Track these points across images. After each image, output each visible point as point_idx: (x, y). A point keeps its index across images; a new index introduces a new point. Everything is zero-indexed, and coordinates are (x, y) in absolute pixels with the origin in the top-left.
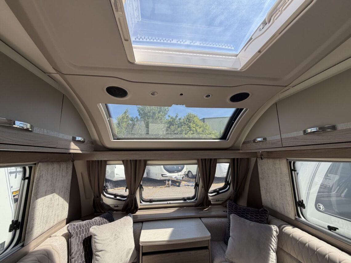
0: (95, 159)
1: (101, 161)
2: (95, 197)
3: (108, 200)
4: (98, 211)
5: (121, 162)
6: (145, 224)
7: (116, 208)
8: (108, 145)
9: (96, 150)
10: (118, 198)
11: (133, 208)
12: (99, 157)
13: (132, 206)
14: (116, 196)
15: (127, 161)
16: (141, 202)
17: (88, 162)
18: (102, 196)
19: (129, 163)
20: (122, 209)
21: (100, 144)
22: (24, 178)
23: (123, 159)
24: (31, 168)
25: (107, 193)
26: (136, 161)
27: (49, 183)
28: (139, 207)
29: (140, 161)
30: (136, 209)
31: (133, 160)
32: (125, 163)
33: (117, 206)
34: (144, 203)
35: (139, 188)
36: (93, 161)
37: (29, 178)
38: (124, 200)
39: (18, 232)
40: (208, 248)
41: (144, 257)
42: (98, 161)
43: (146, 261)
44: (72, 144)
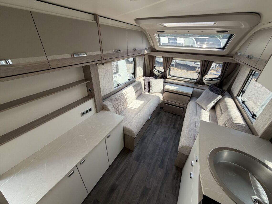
0: (152, 55)
1: (154, 56)
2: (151, 70)
3: (155, 72)
4: (152, 75)
5: (162, 57)
6: (168, 84)
7: (158, 76)
8: (157, 49)
9: (152, 51)
11: (165, 77)
12: (153, 54)
14: (159, 71)
15: (164, 57)
16: (169, 76)
17: (149, 56)
18: (153, 70)
19: (165, 58)
21: (154, 48)
24: (135, 58)
25: (155, 69)
26: (168, 57)
27: (139, 63)
28: (168, 78)
29: (170, 57)
30: (166, 78)
31: (167, 57)
32: (163, 57)
33: (159, 75)
34: (170, 76)
35: (169, 69)
36: (151, 56)
37: (134, 61)
39: (134, 75)
40: (189, 96)
41: (165, 92)
42: (153, 56)
43: (165, 93)
44: (145, 50)
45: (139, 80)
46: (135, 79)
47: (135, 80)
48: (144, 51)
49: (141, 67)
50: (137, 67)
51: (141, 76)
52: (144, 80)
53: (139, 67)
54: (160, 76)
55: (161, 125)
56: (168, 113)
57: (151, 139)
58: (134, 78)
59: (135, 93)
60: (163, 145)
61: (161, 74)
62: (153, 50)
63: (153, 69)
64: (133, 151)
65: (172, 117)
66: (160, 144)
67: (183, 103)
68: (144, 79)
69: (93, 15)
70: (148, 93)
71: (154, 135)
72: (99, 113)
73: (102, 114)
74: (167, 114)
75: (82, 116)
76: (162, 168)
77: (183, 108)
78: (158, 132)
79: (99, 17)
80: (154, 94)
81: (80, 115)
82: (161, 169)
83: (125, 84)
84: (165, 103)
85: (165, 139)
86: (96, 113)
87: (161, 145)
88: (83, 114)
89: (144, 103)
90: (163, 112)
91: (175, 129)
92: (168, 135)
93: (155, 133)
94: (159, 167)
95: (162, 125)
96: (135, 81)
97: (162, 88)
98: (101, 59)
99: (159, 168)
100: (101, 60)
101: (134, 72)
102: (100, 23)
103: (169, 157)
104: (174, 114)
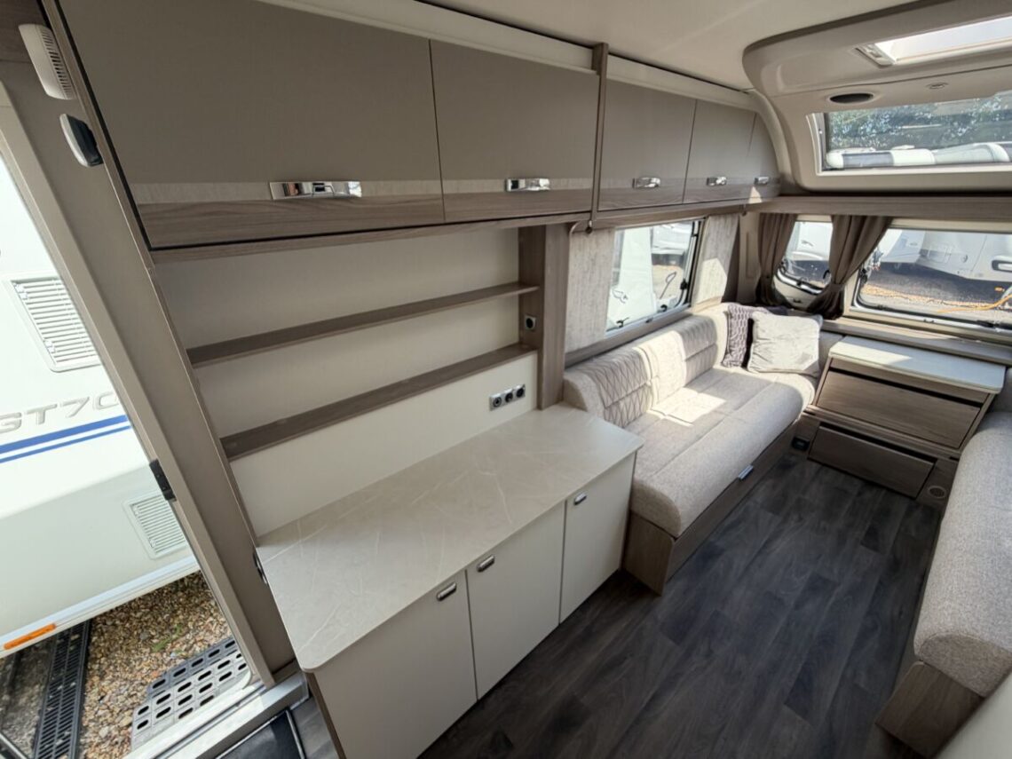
0: (778, 211)
1: (787, 215)
2: (762, 276)
3: (783, 288)
4: (763, 300)
5: (829, 218)
6: (846, 338)
7: (796, 305)
8: (808, 183)
9: (781, 195)
10: (804, 287)
11: (831, 310)
12: (785, 206)
13: (830, 305)
14: (800, 282)
15: (842, 217)
16: (853, 305)
17: (763, 216)
18: (775, 279)
19: (846, 222)
20: (809, 308)
21: (790, 179)
22: (693, 235)
23: (834, 213)
24: (700, 223)
25: (784, 274)
26: (864, 218)
27: (715, 244)
28: (846, 312)
29: (874, 218)
30: (838, 312)
31: (856, 216)
32: (836, 220)
33: (799, 302)
34: (859, 308)
35: (857, 273)
36: (771, 215)
37: (697, 235)
38: (815, 294)
39: (685, 291)
40: (979, 405)
41: (830, 373)
42: (782, 215)
43: (830, 379)
44: (754, 189)
45: (707, 313)
46: (690, 306)
47: (689, 311)
48: (749, 193)
49: (721, 262)
50: (703, 260)
51: (716, 298)
52: (729, 315)
53: (712, 261)
54: (806, 305)
55: (796, 517)
56: (832, 472)
57: (747, 569)
58: (686, 301)
59: (688, 360)
60: (809, 607)
61: (814, 297)
62: (787, 189)
63: (774, 273)
64: (656, 594)
65: (860, 494)
66: (792, 603)
67: (931, 437)
68: (726, 309)
69: (590, 50)
70: (739, 370)
71: (760, 552)
72: (545, 412)
73: (557, 416)
74: (829, 476)
75: (491, 409)
76: (805, 713)
77: (933, 460)
78: (780, 545)
79: (609, 56)
80: (773, 378)
81: (487, 405)
82: (799, 718)
83: (648, 322)
84: (823, 424)
85: (818, 586)
86: (534, 409)
87: (798, 606)
88: (497, 403)
89: (725, 404)
90: (809, 463)
91: (875, 549)
92: (836, 571)
93: (765, 546)
94: (787, 703)
95: (800, 519)
96: (689, 316)
97: (815, 358)
98: (589, 209)
99: (786, 710)
100: (590, 212)
101: (687, 280)
102: (609, 76)
103: (843, 677)
104: (870, 484)
